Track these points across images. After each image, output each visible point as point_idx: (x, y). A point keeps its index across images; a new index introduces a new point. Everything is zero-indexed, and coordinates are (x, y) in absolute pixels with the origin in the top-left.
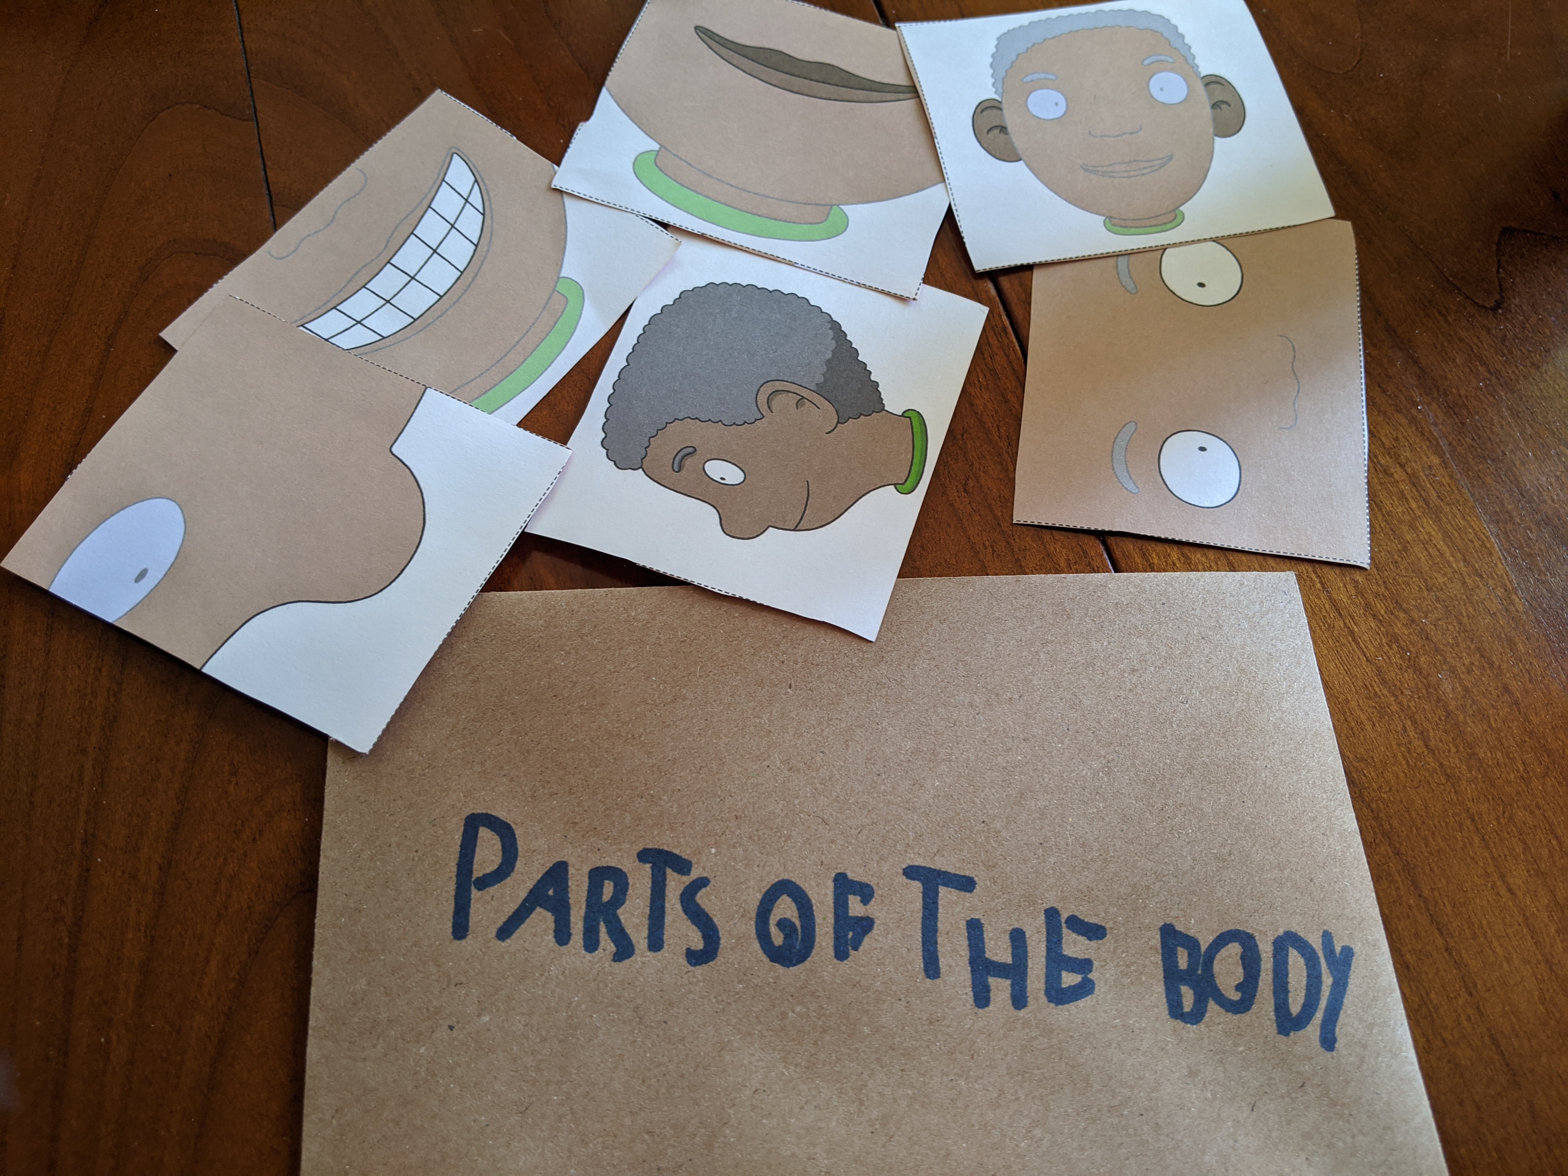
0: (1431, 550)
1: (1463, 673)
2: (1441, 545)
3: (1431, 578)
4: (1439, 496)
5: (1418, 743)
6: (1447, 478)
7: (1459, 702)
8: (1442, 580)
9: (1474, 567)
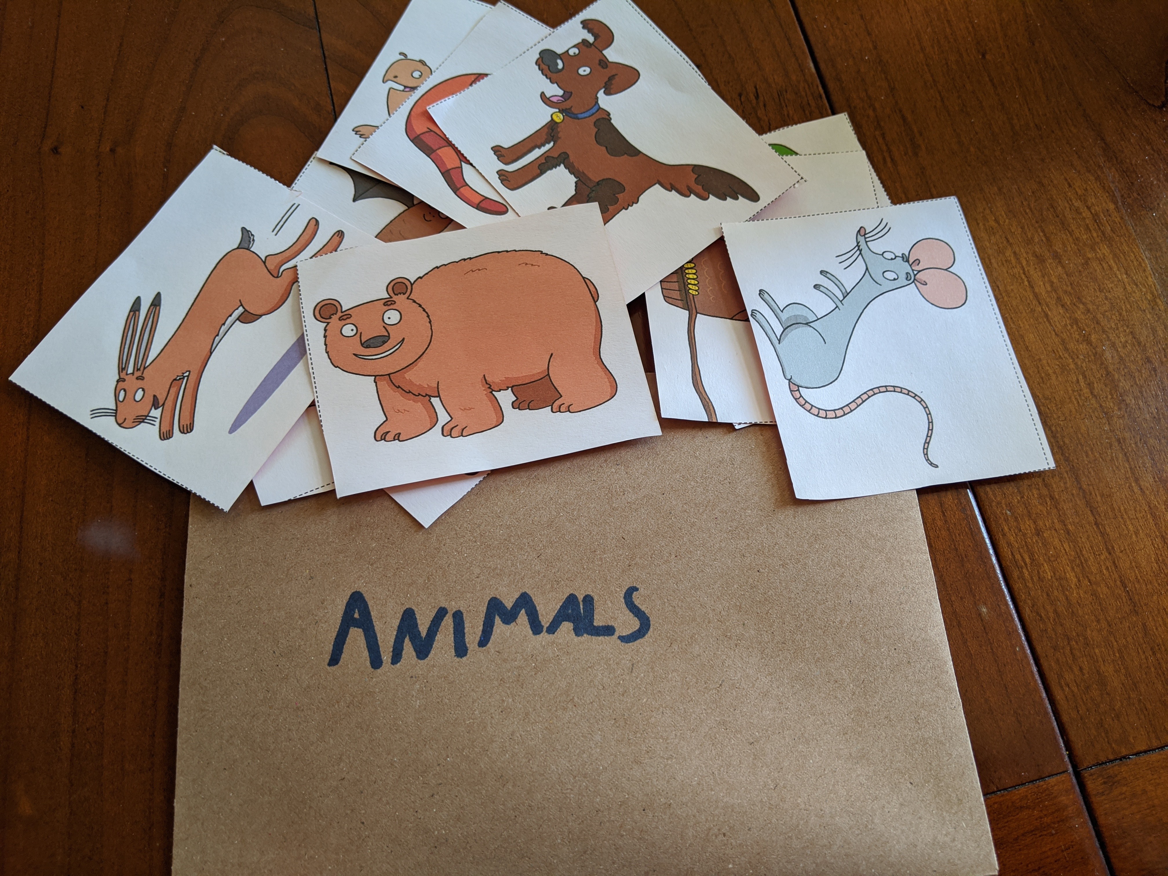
0: (1104, 265)
1: (1120, 347)
2: (1112, 262)
3: (1103, 284)
4: (1112, 230)
5: (1086, 391)
6: (1118, 218)
7: (1116, 366)
8: (1110, 286)
9: (1132, 278)
